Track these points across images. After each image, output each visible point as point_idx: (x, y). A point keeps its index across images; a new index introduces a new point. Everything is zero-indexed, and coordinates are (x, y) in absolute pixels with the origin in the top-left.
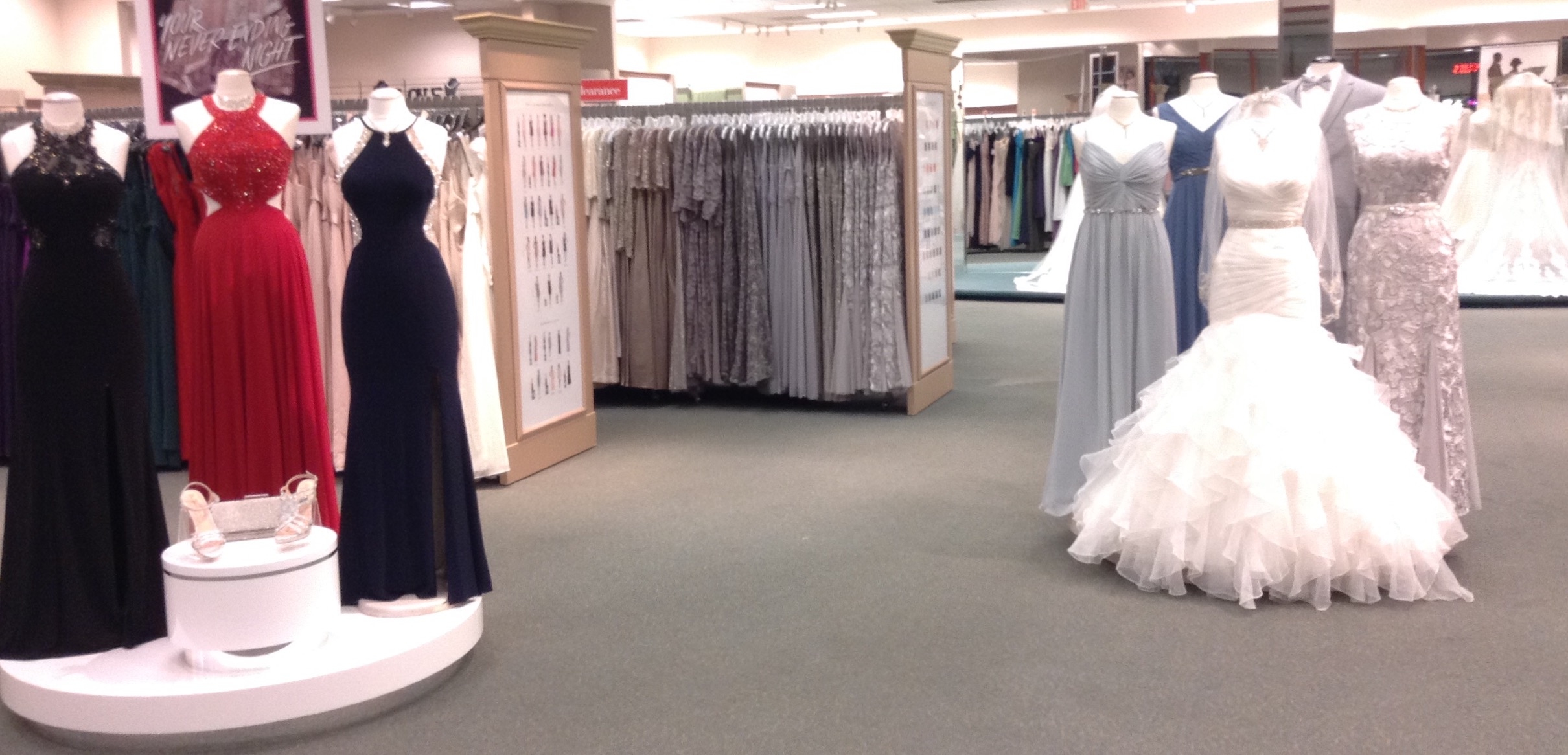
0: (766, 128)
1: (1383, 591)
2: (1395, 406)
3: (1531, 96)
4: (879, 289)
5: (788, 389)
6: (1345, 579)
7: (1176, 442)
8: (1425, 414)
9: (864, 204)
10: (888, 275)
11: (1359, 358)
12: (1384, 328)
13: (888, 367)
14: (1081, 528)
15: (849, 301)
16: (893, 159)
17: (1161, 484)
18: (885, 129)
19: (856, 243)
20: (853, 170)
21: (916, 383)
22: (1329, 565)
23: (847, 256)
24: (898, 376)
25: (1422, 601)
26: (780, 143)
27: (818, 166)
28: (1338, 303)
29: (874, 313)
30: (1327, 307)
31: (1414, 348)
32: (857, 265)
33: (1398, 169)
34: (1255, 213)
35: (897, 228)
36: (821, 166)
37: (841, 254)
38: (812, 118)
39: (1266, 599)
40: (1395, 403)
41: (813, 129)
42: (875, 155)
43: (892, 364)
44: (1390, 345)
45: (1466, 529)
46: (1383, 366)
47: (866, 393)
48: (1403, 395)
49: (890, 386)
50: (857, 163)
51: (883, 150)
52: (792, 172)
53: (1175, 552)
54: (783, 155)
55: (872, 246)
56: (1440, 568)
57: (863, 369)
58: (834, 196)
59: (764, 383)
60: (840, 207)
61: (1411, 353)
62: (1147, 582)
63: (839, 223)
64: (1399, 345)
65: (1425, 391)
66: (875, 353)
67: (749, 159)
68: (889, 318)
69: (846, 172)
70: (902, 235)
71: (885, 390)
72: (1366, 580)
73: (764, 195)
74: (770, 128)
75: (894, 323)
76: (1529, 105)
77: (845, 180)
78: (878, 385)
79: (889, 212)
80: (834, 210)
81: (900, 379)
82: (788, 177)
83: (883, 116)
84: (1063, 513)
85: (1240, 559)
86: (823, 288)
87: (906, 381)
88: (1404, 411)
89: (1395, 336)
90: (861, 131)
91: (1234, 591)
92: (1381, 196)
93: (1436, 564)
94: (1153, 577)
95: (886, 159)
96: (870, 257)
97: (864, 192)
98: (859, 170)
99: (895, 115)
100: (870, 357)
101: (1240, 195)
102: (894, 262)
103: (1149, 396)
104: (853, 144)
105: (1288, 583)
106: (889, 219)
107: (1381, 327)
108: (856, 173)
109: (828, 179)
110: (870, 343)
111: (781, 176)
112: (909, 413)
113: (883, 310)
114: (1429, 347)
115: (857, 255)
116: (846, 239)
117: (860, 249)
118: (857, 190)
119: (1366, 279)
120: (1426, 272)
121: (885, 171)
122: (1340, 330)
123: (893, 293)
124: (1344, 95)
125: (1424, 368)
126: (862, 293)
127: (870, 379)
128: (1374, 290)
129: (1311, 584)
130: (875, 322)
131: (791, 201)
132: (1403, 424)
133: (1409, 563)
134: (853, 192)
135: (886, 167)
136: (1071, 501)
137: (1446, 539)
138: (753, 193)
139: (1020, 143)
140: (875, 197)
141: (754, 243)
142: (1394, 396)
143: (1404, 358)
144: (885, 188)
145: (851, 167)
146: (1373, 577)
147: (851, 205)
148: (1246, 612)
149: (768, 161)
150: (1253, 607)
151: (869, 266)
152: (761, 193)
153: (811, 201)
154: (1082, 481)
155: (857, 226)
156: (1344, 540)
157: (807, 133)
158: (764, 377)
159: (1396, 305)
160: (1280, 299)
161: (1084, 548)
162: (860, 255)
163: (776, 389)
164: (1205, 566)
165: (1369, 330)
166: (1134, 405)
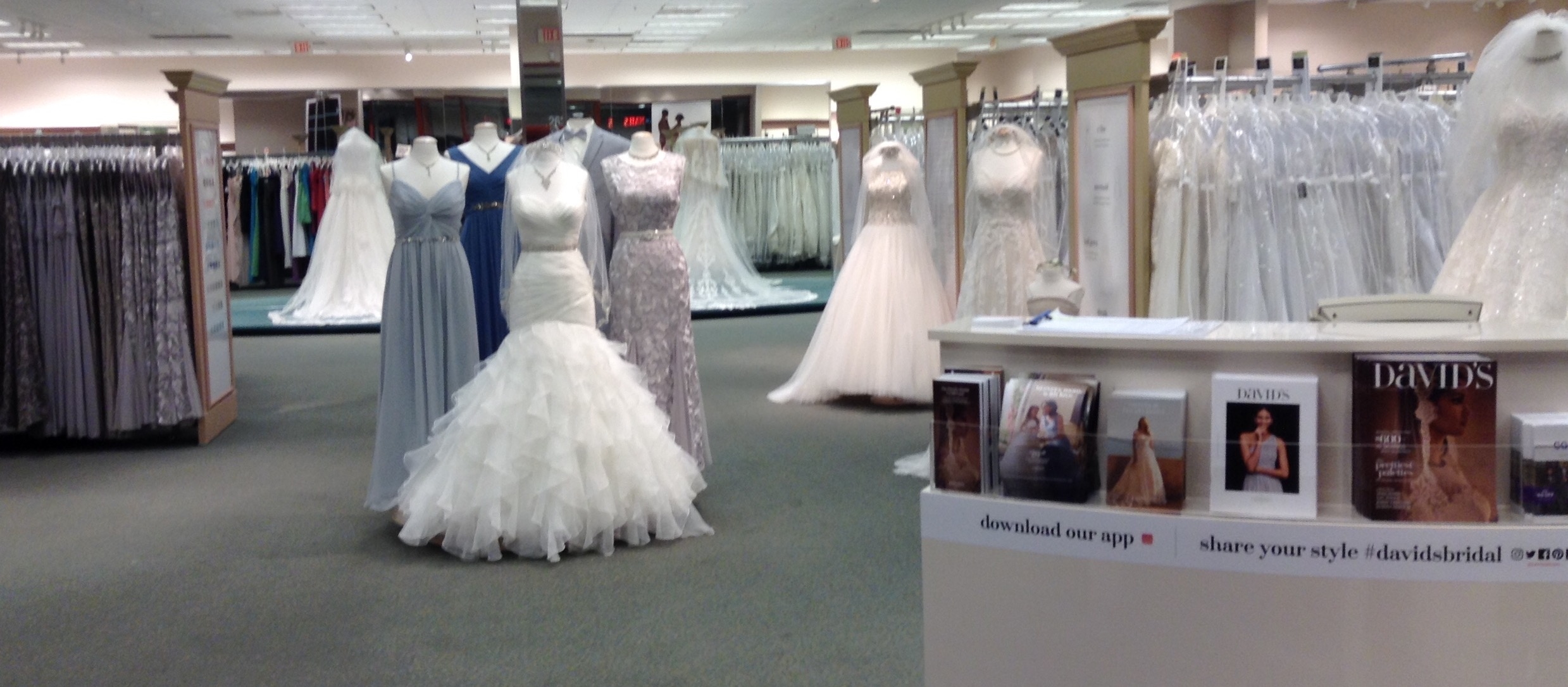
0: (30, 164)
1: (652, 535)
2: (654, 389)
3: (703, 147)
4: (165, 322)
5: (65, 429)
6: (623, 529)
7: (489, 433)
8: (674, 394)
9: (144, 239)
10: (175, 308)
11: (625, 353)
12: (643, 329)
13: (177, 401)
14: (407, 517)
15: (131, 337)
16: (173, 193)
17: (478, 467)
18: (164, 165)
19: (137, 278)
20: (130, 207)
21: (206, 413)
22: (612, 518)
23: (128, 291)
24: (188, 406)
25: (679, 539)
26: (47, 179)
27: (91, 201)
28: (607, 310)
29: (160, 348)
30: (599, 314)
31: (665, 344)
32: (139, 299)
33: (649, 204)
34: (544, 239)
35: (181, 262)
36: (95, 200)
37: (121, 290)
38: (81, 153)
39: (565, 554)
40: (652, 387)
41: (84, 164)
42: (153, 193)
43: (182, 395)
44: (648, 341)
45: (706, 479)
46: (643, 359)
47: (154, 427)
48: (659, 380)
49: (181, 418)
50: (134, 199)
51: (163, 186)
52: (62, 208)
53: (493, 523)
54: (51, 190)
55: (155, 281)
56: (690, 513)
57: (150, 404)
58: (111, 231)
59: (38, 426)
60: (118, 243)
61: (663, 348)
62: (468, 553)
63: (117, 259)
64: (654, 341)
65: (674, 376)
66: (163, 387)
67: (12, 194)
68: (176, 351)
69: (123, 208)
70: (187, 269)
71: (175, 422)
72: (640, 528)
73: (30, 230)
74: (34, 164)
75: (182, 356)
76: (702, 154)
77: (123, 216)
78: (168, 415)
79: (173, 247)
80: (111, 246)
81: (190, 410)
82: (58, 213)
83: (159, 153)
84: (387, 506)
85: (544, 521)
86: (102, 325)
87: (197, 412)
88: (660, 392)
89: (651, 333)
90: (138, 167)
91: (541, 550)
92: (635, 225)
93: (687, 508)
94: (475, 548)
95: (166, 197)
96: (153, 292)
97: (142, 228)
98: (137, 205)
99: (173, 152)
100: (157, 391)
101: (532, 224)
102: (179, 296)
103: (462, 397)
104: (129, 182)
105: (582, 539)
106: (172, 254)
107: (641, 328)
108: (135, 208)
109: (103, 216)
110: (157, 378)
111: (49, 213)
112: (201, 442)
113: (170, 344)
114: (675, 340)
115: (138, 289)
116: (126, 273)
117: (141, 284)
118: (136, 225)
119: (628, 291)
120: (671, 285)
121: (166, 205)
122: (608, 331)
123: (179, 327)
124: (597, 145)
125: (673, 358)
126: (145, 327)
127: (158, 414)
128: (633, 299)
129: (599, 536)
130: (161, 356)
131: (63, 237)
132: (658, 402)
133: (668, 509)
134: (132, 228)
135: (166, 204)
136: (395, 495)
137: (693, 488)
138: (18, 231)
139: (255, 181)
140: (155, 233)
141: (21, 281)
142: (653, 381)
143: (658, 351)
144: (166, 223)
145: (128, 202)
146: (644, 524)
147: (130, 240)
148: (554, 565)
149: (33, 197)
150: (557, 559)
151: (152, 301)
152: (26, 228)
153: (84, 238)
154: (405, 475)
155: (137, 260)
156: (623, 496)
157: (78, 168)
158: (38, 419)
159: (651, 310)
160: (566, 308)
161: (412, 532)
162: (142, 290)
163: (52, 430)
164: (517, 533)
165: (632, 331)
166: (447, 405)
